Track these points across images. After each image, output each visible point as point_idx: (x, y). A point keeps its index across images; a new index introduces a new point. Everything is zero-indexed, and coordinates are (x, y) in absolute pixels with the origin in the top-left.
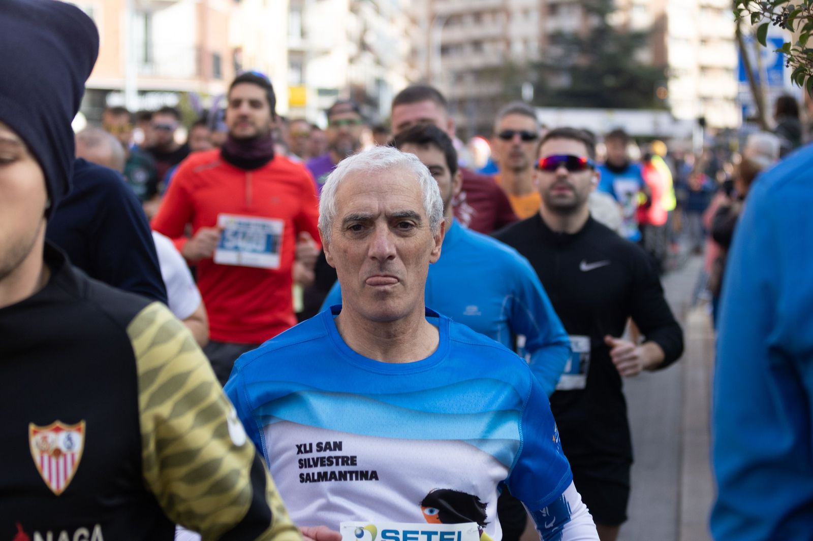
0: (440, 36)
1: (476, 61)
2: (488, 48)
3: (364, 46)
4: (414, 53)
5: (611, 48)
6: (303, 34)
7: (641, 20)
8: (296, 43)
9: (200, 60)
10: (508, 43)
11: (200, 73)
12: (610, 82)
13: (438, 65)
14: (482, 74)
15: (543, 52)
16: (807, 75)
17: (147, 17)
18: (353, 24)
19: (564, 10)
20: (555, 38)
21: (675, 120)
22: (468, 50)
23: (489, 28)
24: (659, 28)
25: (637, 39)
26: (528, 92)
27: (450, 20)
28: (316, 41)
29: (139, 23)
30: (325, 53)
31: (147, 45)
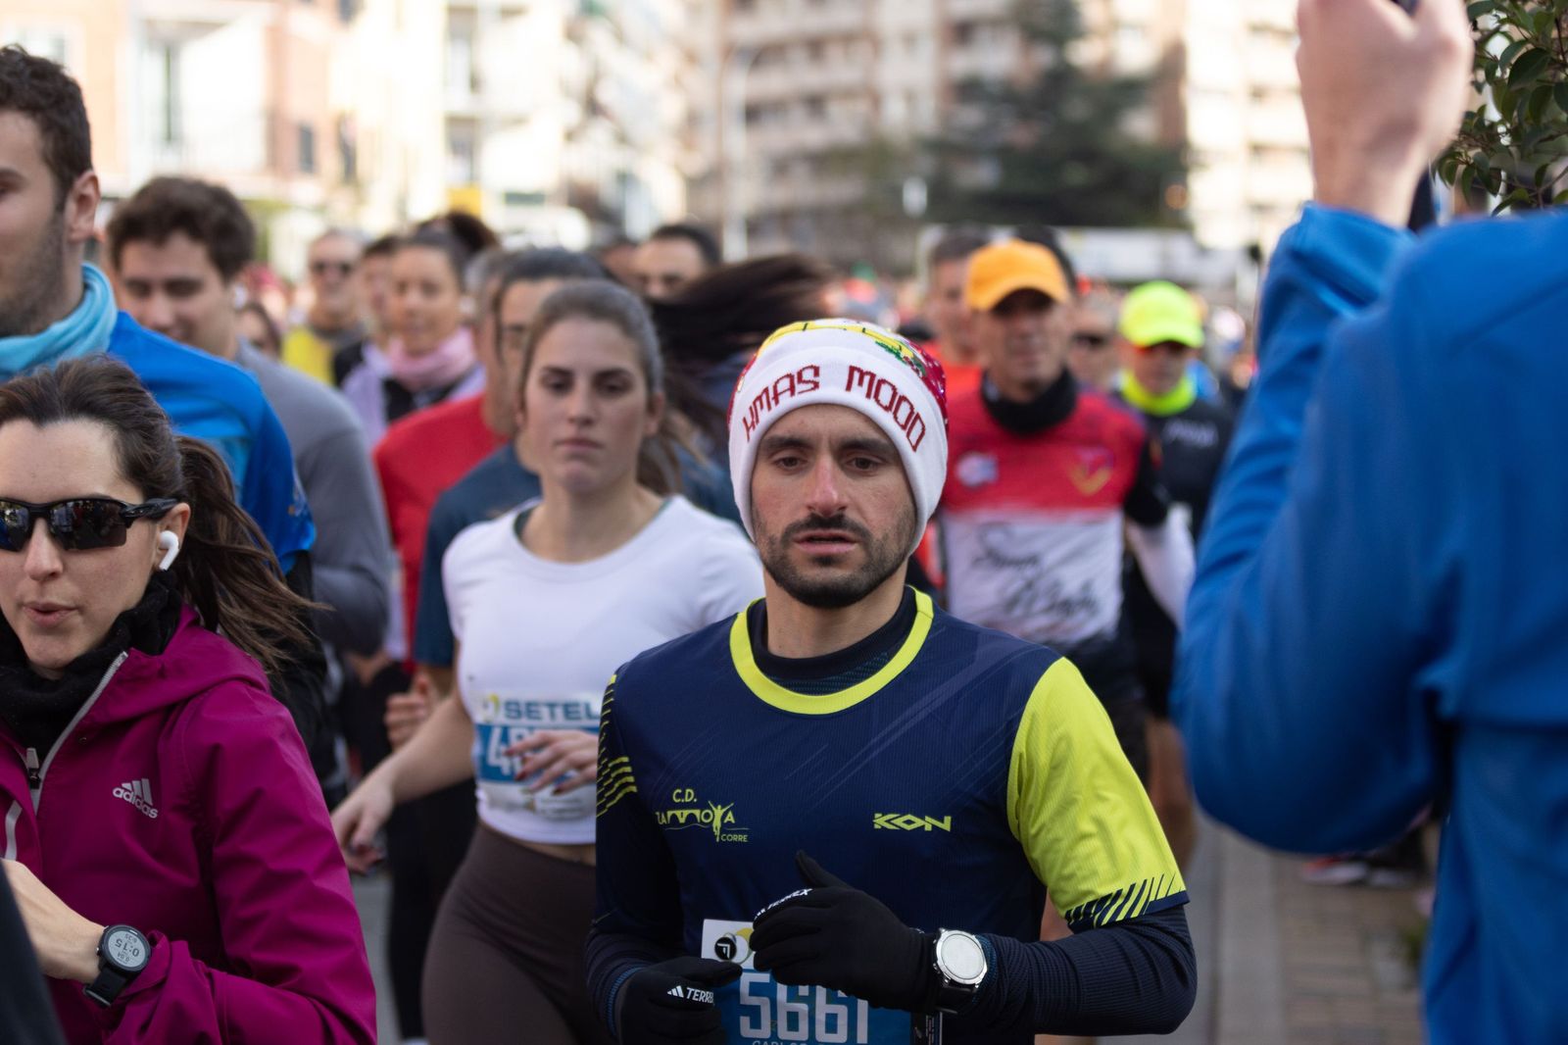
0: (742, 86)
1: (812, 135)
2: (836, 110)
3: (593, 108)
4: (691, 124)
5: (1077, 110)
6: (475, 83)
7: (1135, 55)
8: (461, 102)
9: (273, 139)
10: (876, 99)
11: (274, 162)
12: (1076, 176)
13: (739, 143)
14: (826, 161)
15: (945, 118)
16: (1463, 163)
17: (170, 53)
18: (572, 65)
19: (983, 36)
20: (968, 90)
21: (1203, 251)
22: (798, 115)
23: (839, 71)
24: (1171, 69)
25: (1127, 91)
26: (915, 197)
27: (761, 56)
28: (499, 98)
29: (154, 66)
30: (518, 121)
31: (170, 109)
